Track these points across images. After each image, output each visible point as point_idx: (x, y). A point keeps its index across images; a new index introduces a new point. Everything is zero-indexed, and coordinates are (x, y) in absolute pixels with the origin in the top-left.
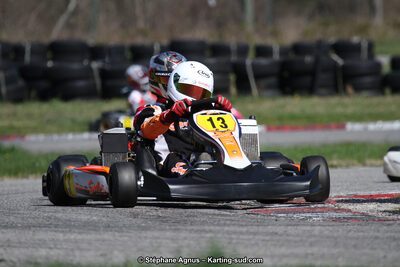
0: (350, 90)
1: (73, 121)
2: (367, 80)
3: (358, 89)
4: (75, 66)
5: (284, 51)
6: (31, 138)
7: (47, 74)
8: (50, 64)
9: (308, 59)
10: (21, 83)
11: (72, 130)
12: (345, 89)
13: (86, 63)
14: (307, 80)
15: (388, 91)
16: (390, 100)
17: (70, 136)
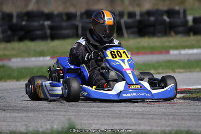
0: (173, 33)
1: (35, 51)
2: (181, 29)
3: (177, 33)
4: (36, 24)
5: (142, 14)
6: (14, 60)
7: (22, 28)
8: (24, 23)
9: (152, 19)
10: (9, 33)
11: (34, 56)
12: (170, 33)
13: (41, 22)
14: (152, 29)
15: (191, 34)
16: (192, 39)
17: (33, 59)
